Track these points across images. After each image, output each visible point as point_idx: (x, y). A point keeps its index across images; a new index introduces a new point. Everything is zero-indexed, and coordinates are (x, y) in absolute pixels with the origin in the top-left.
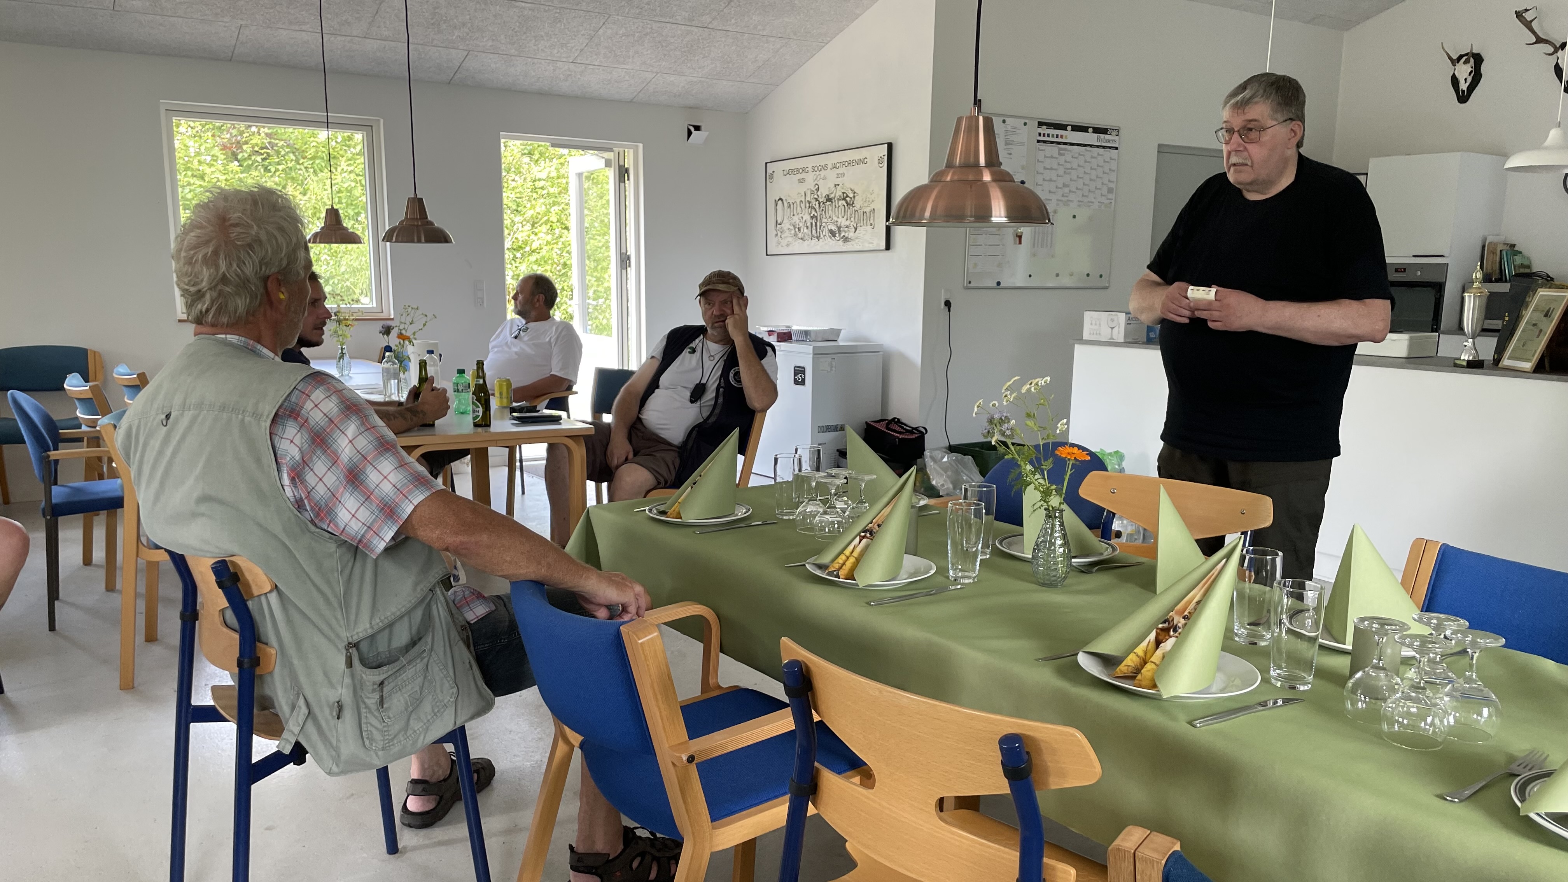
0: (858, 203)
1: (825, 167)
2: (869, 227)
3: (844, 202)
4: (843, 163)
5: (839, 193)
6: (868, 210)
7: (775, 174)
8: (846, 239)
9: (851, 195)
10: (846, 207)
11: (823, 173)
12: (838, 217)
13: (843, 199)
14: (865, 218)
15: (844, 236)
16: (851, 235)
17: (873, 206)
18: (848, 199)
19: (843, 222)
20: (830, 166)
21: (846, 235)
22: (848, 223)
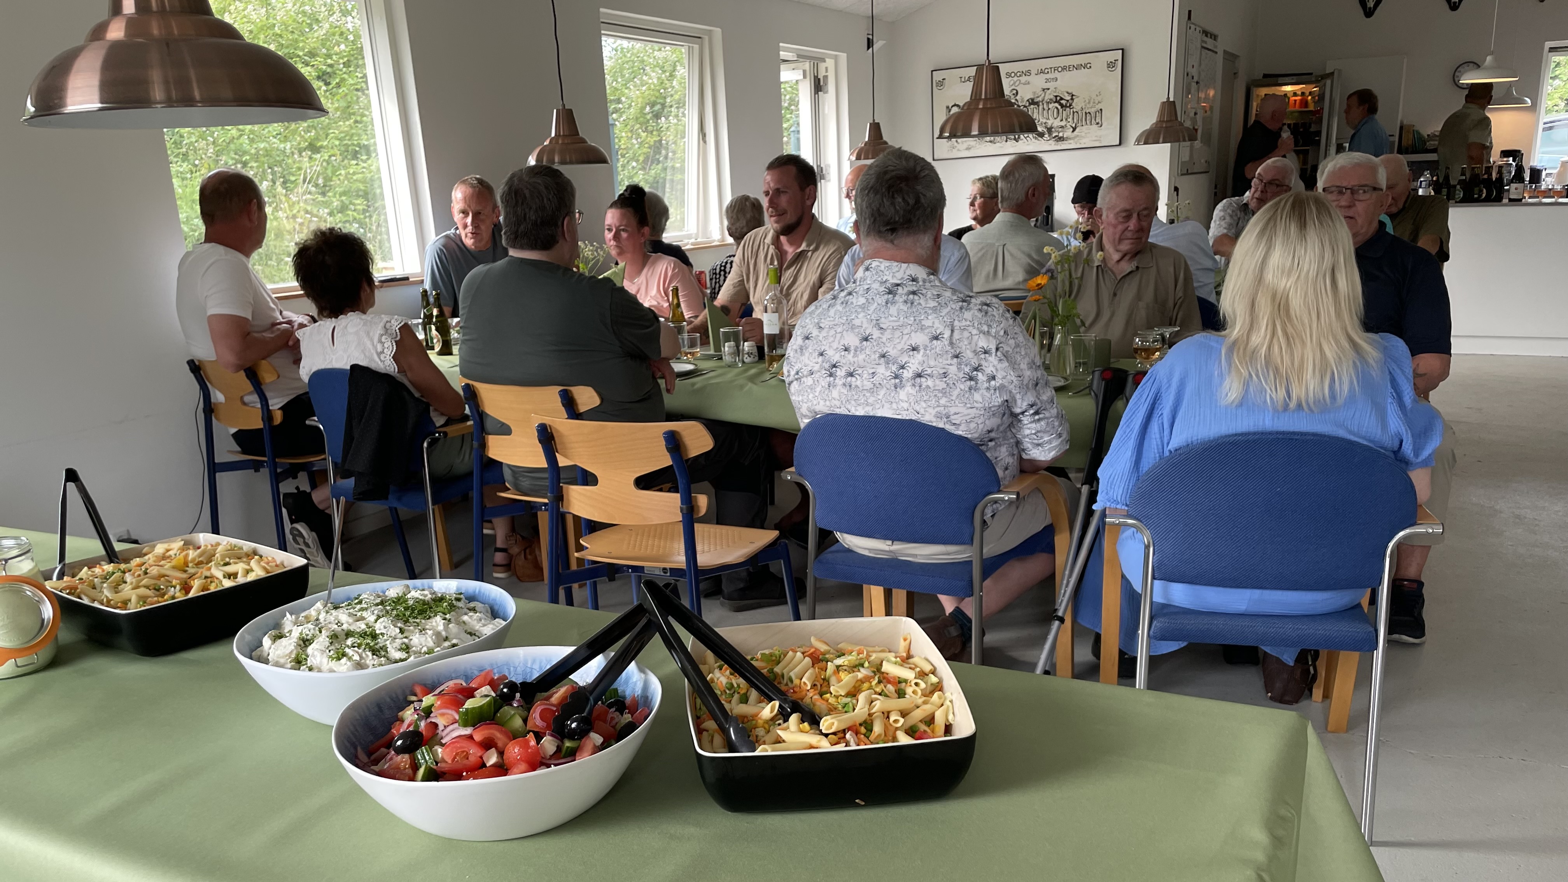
0: (1077, 105)
1: (1028, 73)
2: (1095, 127)
3: (1057, 105)
4: (1056, 69)
5: (1049, 96)
6: (1092, 110)
7: (946, 82)
8: (1060, 138)
9: (1069, 98)
10: (1061, 110)
11: (1024, 79)
12: (1049, 119)
13: (1055, 102)
14: (1088, 118)
15: (1056, 136)
16: (1068, 133)
17: (1099, 107)
18: (1063, 102)
19: (1057, 123)
20: (1033, 72)
21: (1061, 135)
22: (1063, 123)
